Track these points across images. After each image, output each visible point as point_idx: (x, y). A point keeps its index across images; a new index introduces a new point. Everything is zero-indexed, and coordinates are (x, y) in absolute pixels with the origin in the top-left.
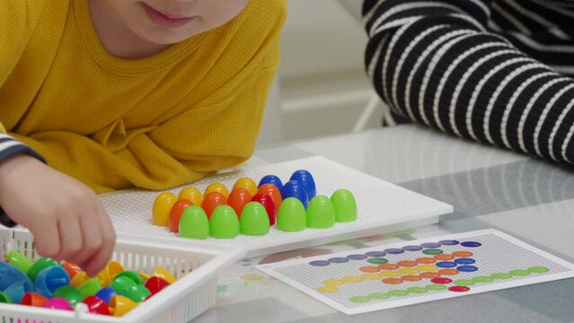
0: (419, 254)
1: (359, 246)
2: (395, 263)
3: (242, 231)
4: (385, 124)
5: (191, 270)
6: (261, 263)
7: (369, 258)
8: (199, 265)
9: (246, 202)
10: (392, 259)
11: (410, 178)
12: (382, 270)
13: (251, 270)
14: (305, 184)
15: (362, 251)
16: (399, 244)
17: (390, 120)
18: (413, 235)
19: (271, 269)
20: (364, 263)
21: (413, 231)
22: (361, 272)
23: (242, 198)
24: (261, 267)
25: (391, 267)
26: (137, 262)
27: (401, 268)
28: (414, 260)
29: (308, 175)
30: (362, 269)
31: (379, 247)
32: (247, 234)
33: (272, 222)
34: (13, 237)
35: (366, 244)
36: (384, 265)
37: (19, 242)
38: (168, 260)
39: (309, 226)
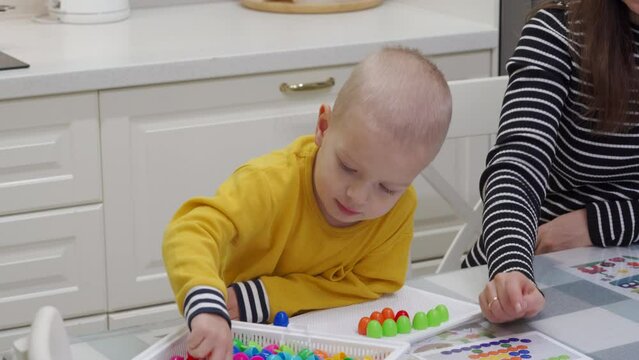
0: (499, 347)
1: (466, 342)
2: (488, 353)
6: (415, 352)
7: (473, 349)
8: (389, 353)
12: (480, 358)
15: (469, 345)
16: (487, 341)
19: (421, 356)
20: (470, 353)
22: (470, 359)
24: (415, 355)
25: (486, 356)
27: (490, 355)
28: (497, 351)
30: (471, 357)
35: (470, 340)
36: (482, 354)
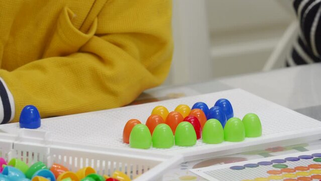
0: (311, 162)
1: (266, 155)
2: (293, 168)
3: (177, 143)
4: (288, 65)
5: (148, 169)
6: (195, 167)
7: (274, 164)
9: (180, 121)
10: (291, 165)
11: (303, 106)
12: (283, 173)
13: (187, 173)
14: (225, 109)
15: (269, 159)
16: (297, 154)
17: (291, 61)
18: (306, 148)
19: (202, 172)
20: (270, 168)
21: (307, 145)
22: (268, 174)
23: (177, 118)
24: (195, 171)
25: (290, 171)
26: (98, 164)
27: (297, 171)
28: (307, 166)
29: (228, 103)
30: (269, 172)
31: (281, 156)
32: (180, 146)
33: (198, 137)
34: (13, 148)
35: (271, 154)
36: (285, 169)
37: (17, 151)
38: (120, 163)
39: (225, 139)
